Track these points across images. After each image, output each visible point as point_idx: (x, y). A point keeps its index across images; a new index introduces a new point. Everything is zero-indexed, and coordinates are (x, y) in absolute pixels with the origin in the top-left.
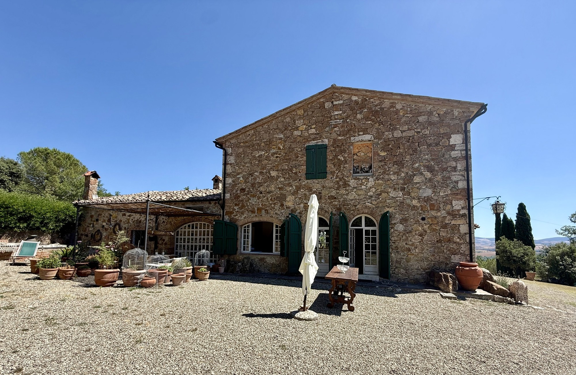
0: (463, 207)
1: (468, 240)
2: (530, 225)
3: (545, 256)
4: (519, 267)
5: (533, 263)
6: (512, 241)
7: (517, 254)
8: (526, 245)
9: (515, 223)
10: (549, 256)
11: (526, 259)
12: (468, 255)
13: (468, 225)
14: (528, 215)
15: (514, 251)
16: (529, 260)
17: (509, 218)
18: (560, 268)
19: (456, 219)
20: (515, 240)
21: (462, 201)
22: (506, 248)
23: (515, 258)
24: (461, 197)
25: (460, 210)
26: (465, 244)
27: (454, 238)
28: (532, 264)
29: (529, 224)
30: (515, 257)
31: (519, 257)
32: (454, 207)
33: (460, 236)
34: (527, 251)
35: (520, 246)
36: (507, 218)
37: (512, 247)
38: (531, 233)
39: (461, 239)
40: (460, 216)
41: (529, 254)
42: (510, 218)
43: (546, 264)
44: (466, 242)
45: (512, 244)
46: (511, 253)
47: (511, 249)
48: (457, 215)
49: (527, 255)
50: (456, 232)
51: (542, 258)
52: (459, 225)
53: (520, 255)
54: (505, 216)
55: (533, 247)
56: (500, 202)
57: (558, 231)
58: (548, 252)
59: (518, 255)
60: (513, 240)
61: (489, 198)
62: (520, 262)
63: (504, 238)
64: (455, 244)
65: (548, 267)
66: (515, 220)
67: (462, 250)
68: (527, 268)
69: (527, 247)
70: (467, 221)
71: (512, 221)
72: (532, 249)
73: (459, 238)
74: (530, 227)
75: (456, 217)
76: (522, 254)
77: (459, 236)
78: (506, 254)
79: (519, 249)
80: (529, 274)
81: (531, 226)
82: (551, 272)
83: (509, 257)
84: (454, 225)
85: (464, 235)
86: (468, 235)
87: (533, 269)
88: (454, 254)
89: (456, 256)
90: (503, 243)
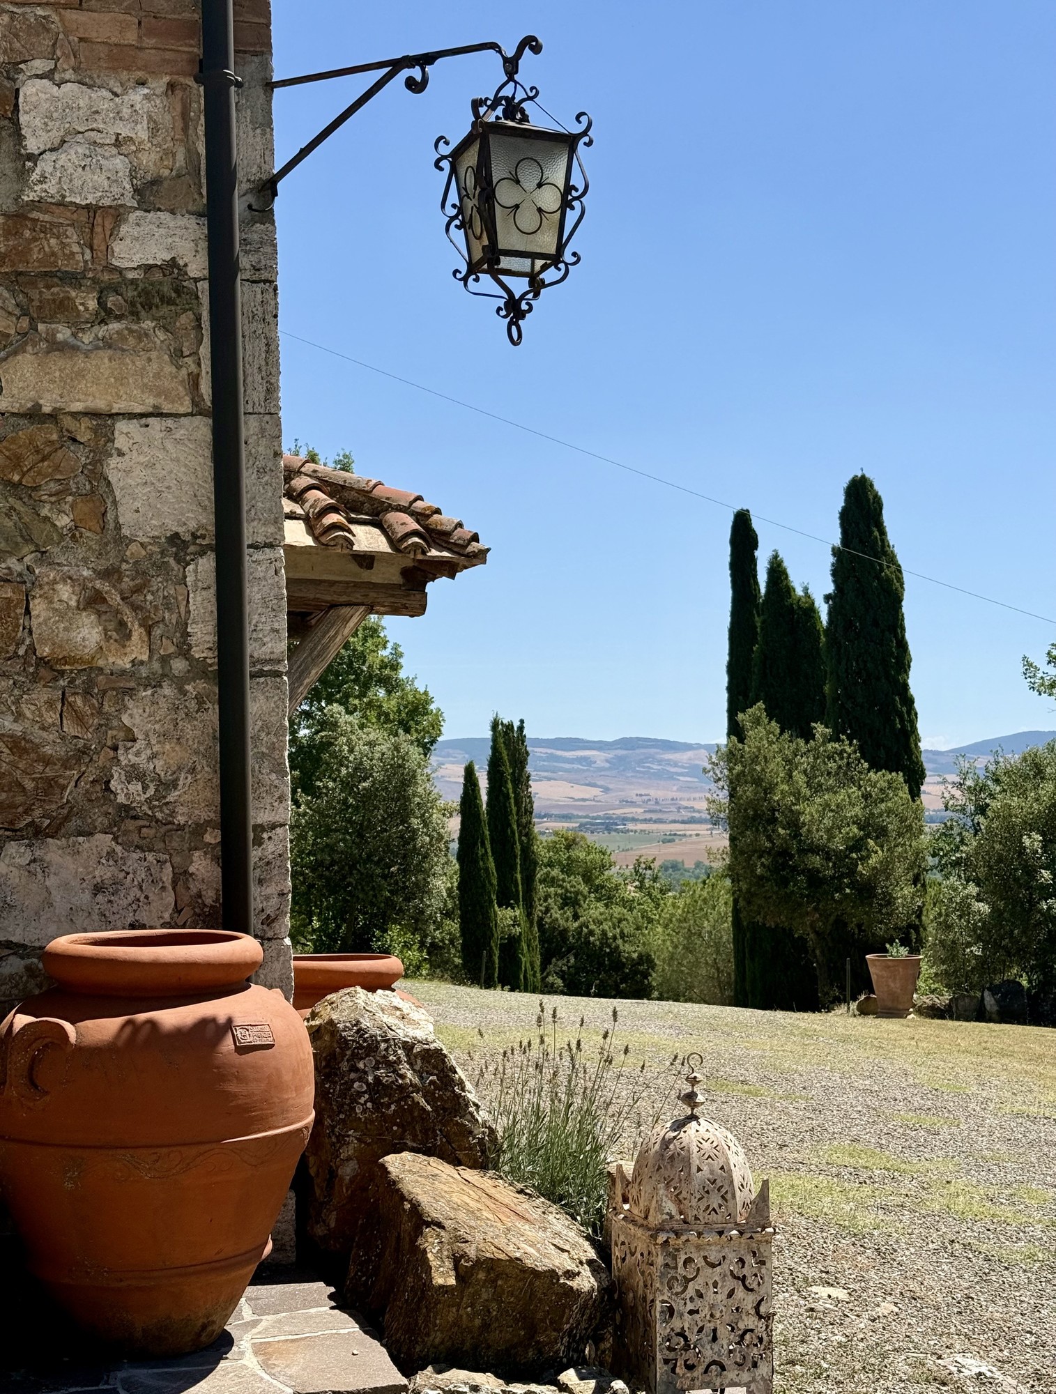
0: (156, 182)
1: (203, 634)
2: (903, 629)
3: (968, 835)
4: (840, 923)
5: (908, 890)
6: (801, 742)
7: (828, 831)
8: (876, 765)
9: (823, 610)
10: (988, 828)
11: (873, 861)
12: (199, 829)
13: (202, 428)
14: (892, 559)
15: (809, 811)
16: (885, 869)
17: (799, 592)
18: (1040, 911)
19: (63, 334)
20: (820, 729)
21: (137, 96)
22: (770, 789)
23: (816, 861)
24: (131, 37)
25: (117, 214)
26: (167, 690)
27: (38, 607)
28: (904, 893)
29: (895, 624)
30: (815, 849)
31: (838, 854)
32: (45, 165)
33: (109, 574)
34: (883, 806)
35: (846, 777)
36: (789, 590)
37: (800, 779)
38: (905, 687)
39: (128, 616)
40: (112, 300)
41: (893, 825)
42: (806, 589)
43: (973, 889)
44: (179, 665)
45: (804, 762)
46: (794, 824)
47: (797, 795)
48: (74, 279)
49: (881, 833)
50: (64, 521)
51: (957, 849)
52: (104, 420)
53: (846, 839)
54: (777, 571)
55: (915, 777)
56: (538, 120)
57: (1037, 669)
58: (982, 810)
59: (831, 837)
60: (808, 735)
61: (426, 59)
62: (840, 889)
63: (757, 722)
64: (42, 694)
65: (984, 908)
66: (827, 598)
67: (135, 774)
68: (880, 929)
69: (880, 778)
70: (194, 380)
71: (811, 611)
72: (904, 793)
73: (93, 601)
74: (903, 646)
75: (63, 308)
76: (855, 829)
77: (106, 574)
78: (769, 838)
79: (841, 796)
80: (887, 966)
81: (908, 636)
82: (997, 946)
83: (785, 853)
84: (34, 415)
85: (162, 567)
86: (206, 566)
87: (911, 936)
88: (37, 834)
89: (53, 851)
90: (755, 760)
